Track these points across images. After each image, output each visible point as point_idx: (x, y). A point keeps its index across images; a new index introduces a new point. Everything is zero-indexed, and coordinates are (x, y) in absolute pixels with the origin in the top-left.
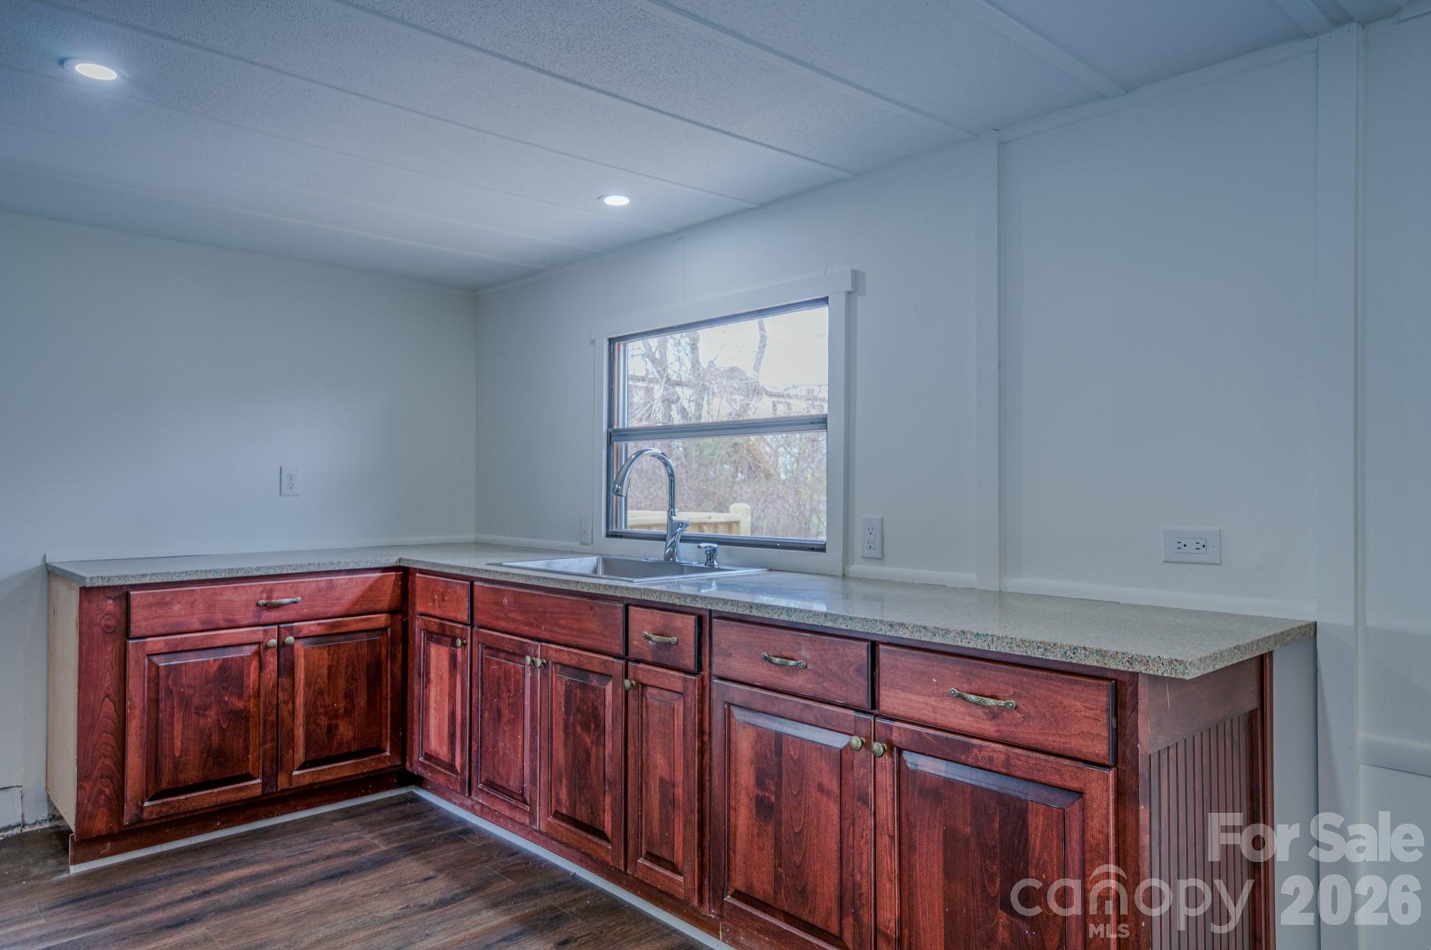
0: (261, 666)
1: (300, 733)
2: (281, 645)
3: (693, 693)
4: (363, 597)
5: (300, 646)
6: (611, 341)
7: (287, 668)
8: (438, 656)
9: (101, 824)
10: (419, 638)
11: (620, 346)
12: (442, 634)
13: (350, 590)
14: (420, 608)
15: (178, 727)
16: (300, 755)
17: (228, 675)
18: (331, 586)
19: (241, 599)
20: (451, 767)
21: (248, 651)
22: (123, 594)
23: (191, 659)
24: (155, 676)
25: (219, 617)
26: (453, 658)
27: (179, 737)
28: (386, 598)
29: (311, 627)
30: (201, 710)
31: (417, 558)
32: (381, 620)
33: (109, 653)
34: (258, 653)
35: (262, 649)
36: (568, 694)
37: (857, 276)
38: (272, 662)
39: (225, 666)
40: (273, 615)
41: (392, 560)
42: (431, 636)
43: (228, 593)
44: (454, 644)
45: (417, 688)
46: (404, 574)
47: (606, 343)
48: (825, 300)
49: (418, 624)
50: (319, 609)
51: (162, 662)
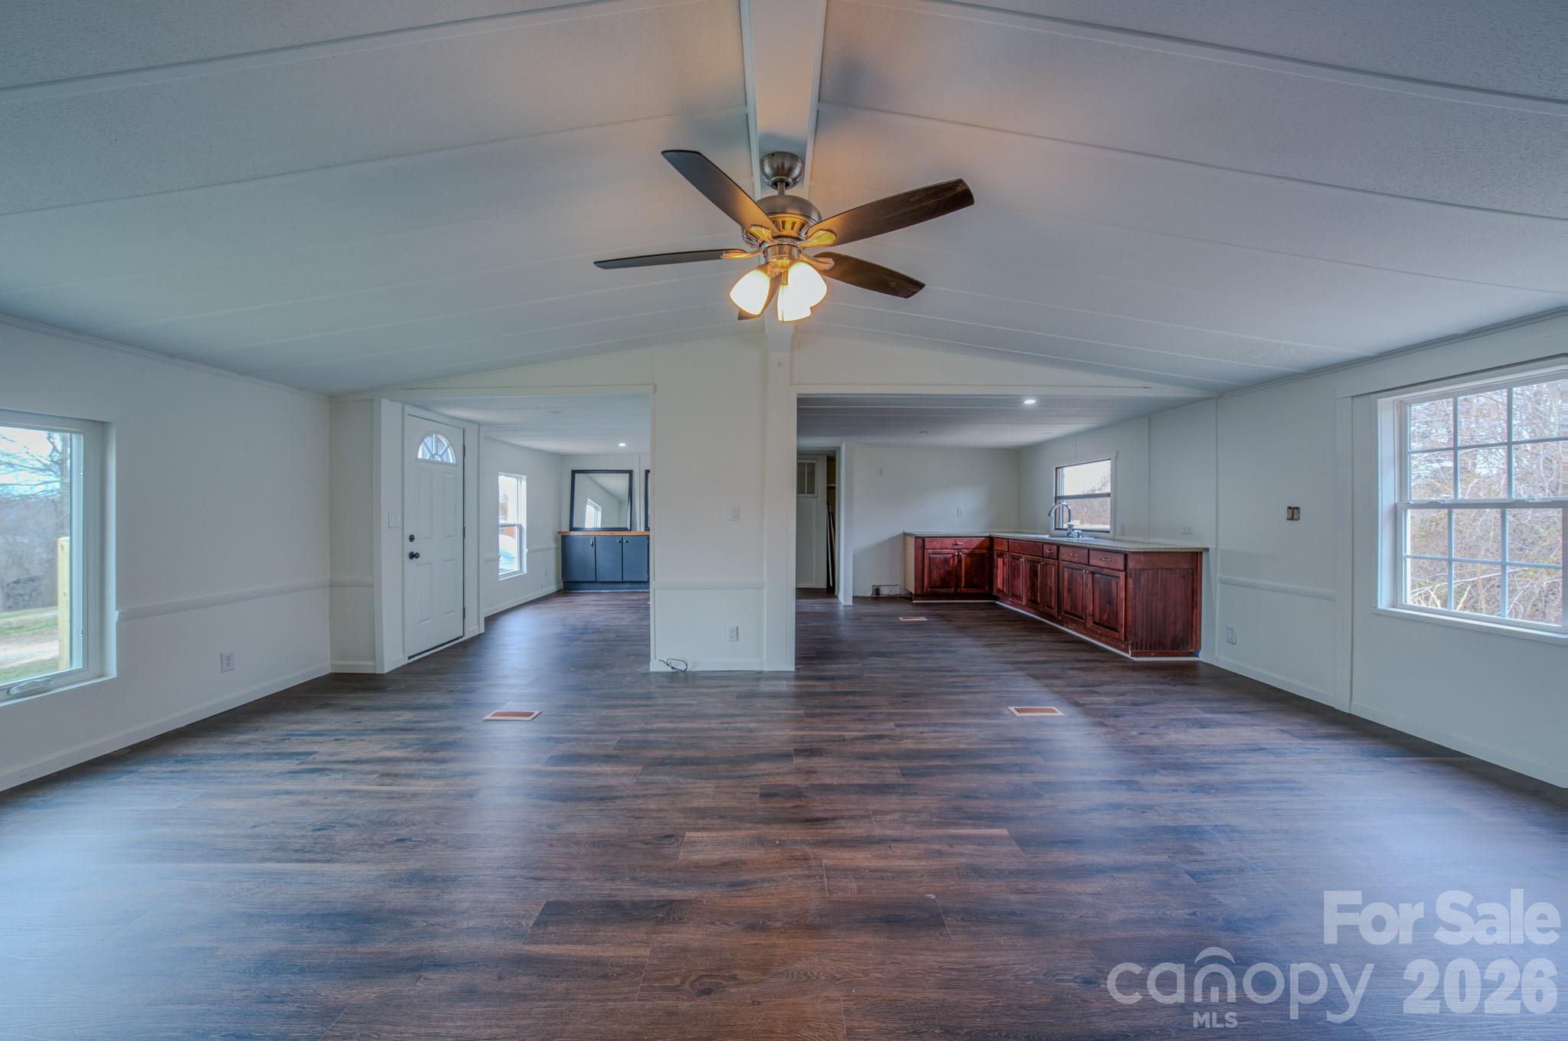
0: (954, 560)
1: (963, 579)
2: (958, 555)
3: (1057, 564)
4: (980, 544)
5: (963, 556)
6: (1057, 469)
7: (960, 561)
8: (1000, 561)
9: (919, 592)
10: (996, 556)
11: (1059, 470)
12: (1001, 555)
13: (976, 542)
14: (995, 548)
15: (935, 573)
16: (963, 585)
17: (946, 561)
18: (971, 540)
19: (949, 542)
20: (1003, 591)
21: (951, 555)
22: (923, 539)
23: (938, 556)
24: (930, 559)
25: (944, 546)
26: (1004, 561)
27: (935, 576)
28: (987, 544)
29: (966, 551)
30: (940, 569)
31: (995, 534)
32: (985, 551)
33: (920, 552)
34: (953, 557)
35: (954, 555)
36: (1030, 568)
37: (1117, 453)
38: (956, 559)
39: (945, 559)
40: (956, 547)
41: (988, 535)
42: (999, 556)
43: (946, 540)
44: (1003, 558)
45: (995, 571)
46: (991, 539)
47: (1054, 469)
48: (1109, 459)
49: (995, 552)
50: (968, 546)
51: (932, 556)
